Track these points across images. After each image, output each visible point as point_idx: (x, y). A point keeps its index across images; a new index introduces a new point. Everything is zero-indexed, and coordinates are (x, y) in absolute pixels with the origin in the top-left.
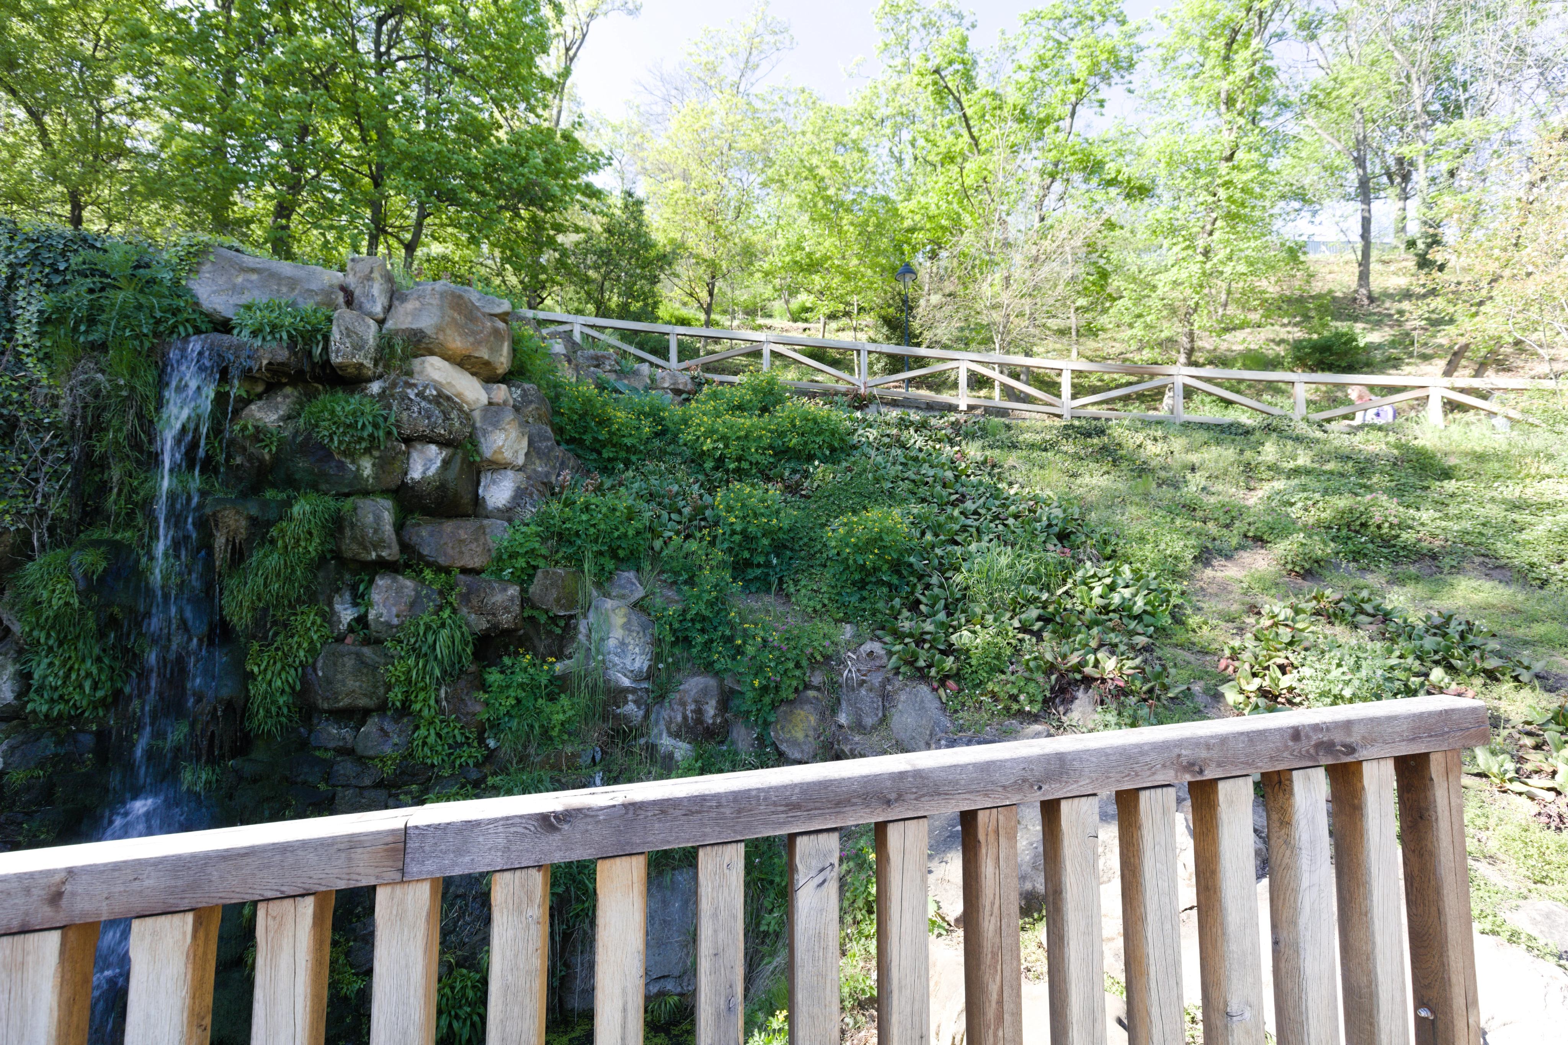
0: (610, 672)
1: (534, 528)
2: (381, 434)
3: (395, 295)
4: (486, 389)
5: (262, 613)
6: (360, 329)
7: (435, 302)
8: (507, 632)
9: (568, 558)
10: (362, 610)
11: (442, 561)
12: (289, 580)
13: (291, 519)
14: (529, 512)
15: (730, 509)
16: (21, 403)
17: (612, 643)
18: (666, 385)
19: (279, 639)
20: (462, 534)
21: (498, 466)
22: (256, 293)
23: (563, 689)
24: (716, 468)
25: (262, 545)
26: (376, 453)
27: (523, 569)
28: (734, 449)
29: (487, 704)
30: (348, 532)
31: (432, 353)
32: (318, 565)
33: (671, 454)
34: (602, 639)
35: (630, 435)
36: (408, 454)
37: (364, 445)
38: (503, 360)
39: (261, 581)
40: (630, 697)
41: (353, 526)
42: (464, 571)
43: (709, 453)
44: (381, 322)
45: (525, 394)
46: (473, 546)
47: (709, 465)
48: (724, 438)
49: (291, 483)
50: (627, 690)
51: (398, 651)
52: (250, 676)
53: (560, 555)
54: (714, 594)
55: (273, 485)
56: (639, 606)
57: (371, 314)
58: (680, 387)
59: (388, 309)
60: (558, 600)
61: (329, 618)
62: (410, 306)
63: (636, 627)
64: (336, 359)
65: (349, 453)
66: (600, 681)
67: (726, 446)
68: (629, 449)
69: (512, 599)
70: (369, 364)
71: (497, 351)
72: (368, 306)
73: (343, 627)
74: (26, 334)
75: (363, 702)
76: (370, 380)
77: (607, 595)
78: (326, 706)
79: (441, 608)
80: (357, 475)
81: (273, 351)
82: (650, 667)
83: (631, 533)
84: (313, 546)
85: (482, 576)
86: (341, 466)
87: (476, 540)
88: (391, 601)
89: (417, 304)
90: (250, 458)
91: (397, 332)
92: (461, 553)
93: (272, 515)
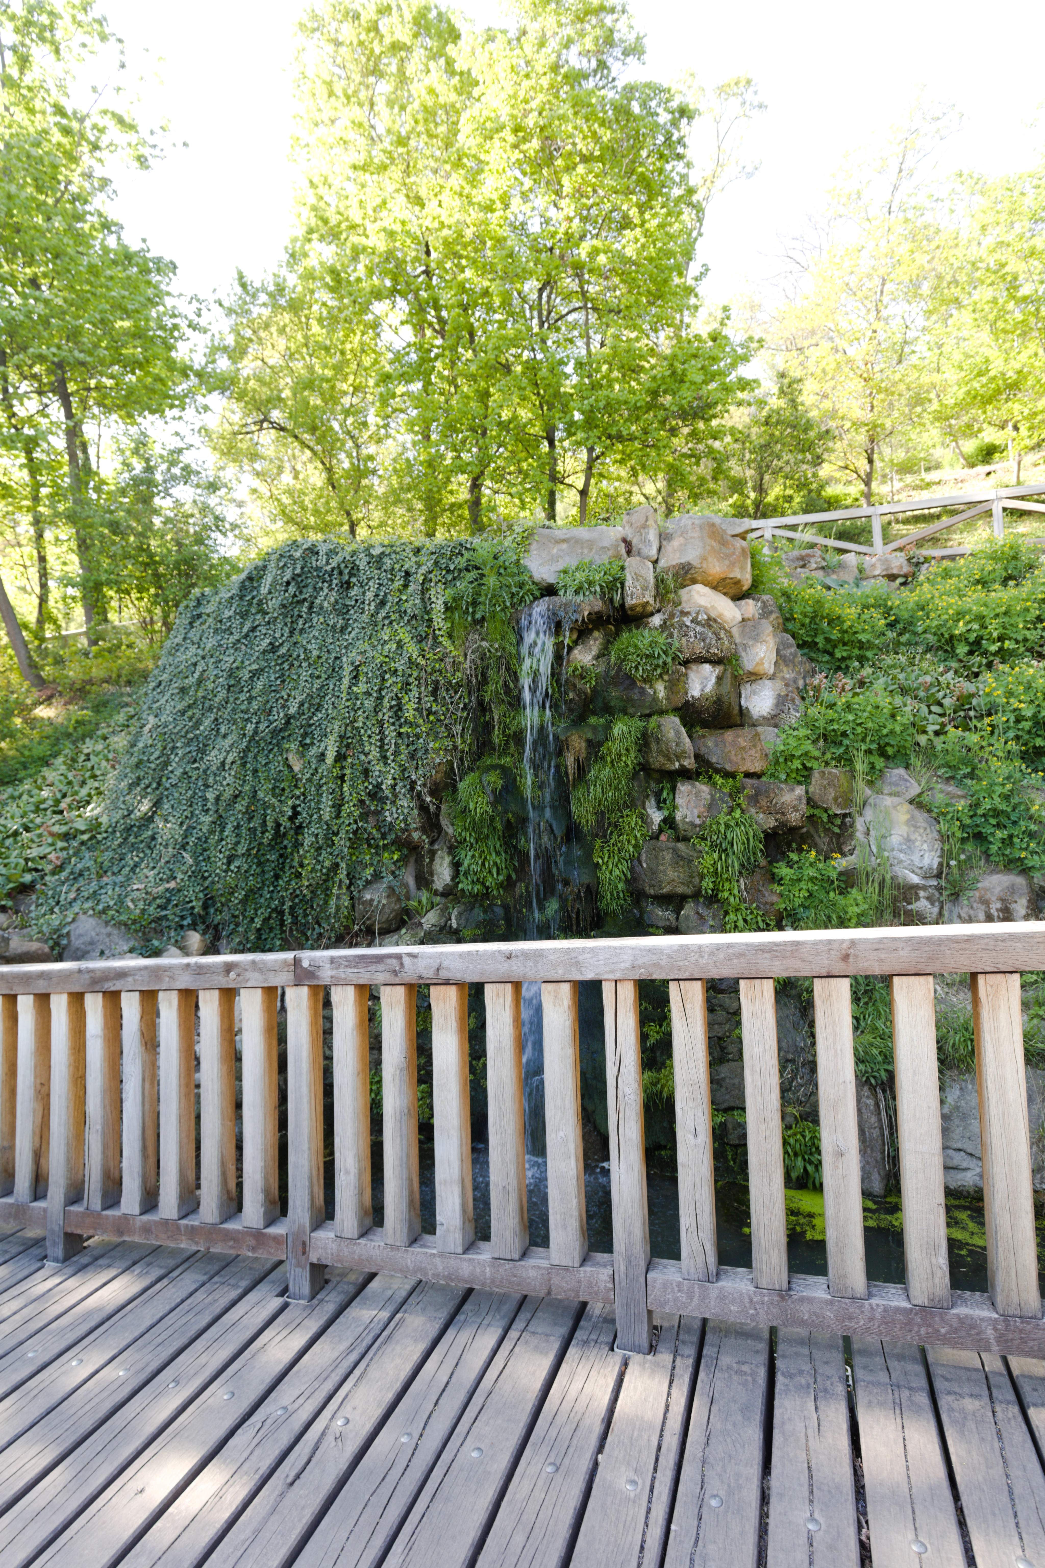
0: (896, 869)
1: (803, 732)
2: (669, 660)
3: (664, 537)
4: (739, 607)
5: (601, 815)
6: (643, 572)
7: (696, 535)
8: (793, 830)
9: (839, 759)
10: (666, 813)
11: (729, 767)
12: (617, 789)
13: (614, 741)
14: (793, 717)
15: (1010, 694)
16: (440, 671)
17: (895, 840)
18: (877, 572)
19: (615, 836)
20: (742, 742)
21: (755, 677)
22: (567, 558)
23: (853, 884)
24: (971, 653)
25: (596, 761)
26: (666, 677)
27: (798, 771)
28: (994, 629)
29: (781, 895)
30: (654, 747)
31: (694, 581)
32: (635, 775)
33: (909, 643)
34: (884, 837)
35: (864, 631)
36: (686, 675)
37: (659, 671)
38: (746, 577)
39: (599, 790)
40: (922, 894)
41: (658, 741)
42: (748, 775)
43: (962, 637)
44: (655, 562)
45: (765, 605)
46: (753, 752)
47: (962, 650)
48: (980, 618)
49: (608, 710)
50: (916, 887)
51: (704, 846)
52: (597, 865)
53: (828, 756)
54: (1009, 786)
55: (594, 713)
56: (916, 802)
57: (647, 558)
58: (895, 571)
59: (660, 549)
60: (835, 799)
61: (644, 818)
62: (676, 543)
63: (923, 825)
64: (631, 602)
65: (648, 680)
66: (888, 877)
67: (983, 627)
68: (861, 645)
69: (799, 799)
70: (652, 601)
71: (743, 569)
72: (645, 551)
73: (655, 827)
74: (439, 621)
75: (681, 889)
76: (652, 614)
77: (880, 792)
78: (652, 892)
79: (731, 810)
80: (655, 699)
81: (590, 604)
82: (940, 864)
83: (898, 729)
84: (631, 760)
85: (764, 779)
86: (643, 691)
87: (754, 746)
88: (692, 804)
89: (682, 540)
90: (579, 693)
91: (669, 568)
92: (743, 759)
93: (601, 737)
